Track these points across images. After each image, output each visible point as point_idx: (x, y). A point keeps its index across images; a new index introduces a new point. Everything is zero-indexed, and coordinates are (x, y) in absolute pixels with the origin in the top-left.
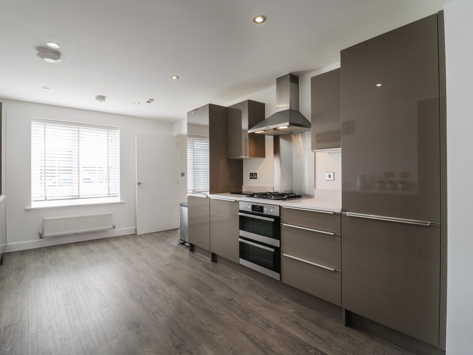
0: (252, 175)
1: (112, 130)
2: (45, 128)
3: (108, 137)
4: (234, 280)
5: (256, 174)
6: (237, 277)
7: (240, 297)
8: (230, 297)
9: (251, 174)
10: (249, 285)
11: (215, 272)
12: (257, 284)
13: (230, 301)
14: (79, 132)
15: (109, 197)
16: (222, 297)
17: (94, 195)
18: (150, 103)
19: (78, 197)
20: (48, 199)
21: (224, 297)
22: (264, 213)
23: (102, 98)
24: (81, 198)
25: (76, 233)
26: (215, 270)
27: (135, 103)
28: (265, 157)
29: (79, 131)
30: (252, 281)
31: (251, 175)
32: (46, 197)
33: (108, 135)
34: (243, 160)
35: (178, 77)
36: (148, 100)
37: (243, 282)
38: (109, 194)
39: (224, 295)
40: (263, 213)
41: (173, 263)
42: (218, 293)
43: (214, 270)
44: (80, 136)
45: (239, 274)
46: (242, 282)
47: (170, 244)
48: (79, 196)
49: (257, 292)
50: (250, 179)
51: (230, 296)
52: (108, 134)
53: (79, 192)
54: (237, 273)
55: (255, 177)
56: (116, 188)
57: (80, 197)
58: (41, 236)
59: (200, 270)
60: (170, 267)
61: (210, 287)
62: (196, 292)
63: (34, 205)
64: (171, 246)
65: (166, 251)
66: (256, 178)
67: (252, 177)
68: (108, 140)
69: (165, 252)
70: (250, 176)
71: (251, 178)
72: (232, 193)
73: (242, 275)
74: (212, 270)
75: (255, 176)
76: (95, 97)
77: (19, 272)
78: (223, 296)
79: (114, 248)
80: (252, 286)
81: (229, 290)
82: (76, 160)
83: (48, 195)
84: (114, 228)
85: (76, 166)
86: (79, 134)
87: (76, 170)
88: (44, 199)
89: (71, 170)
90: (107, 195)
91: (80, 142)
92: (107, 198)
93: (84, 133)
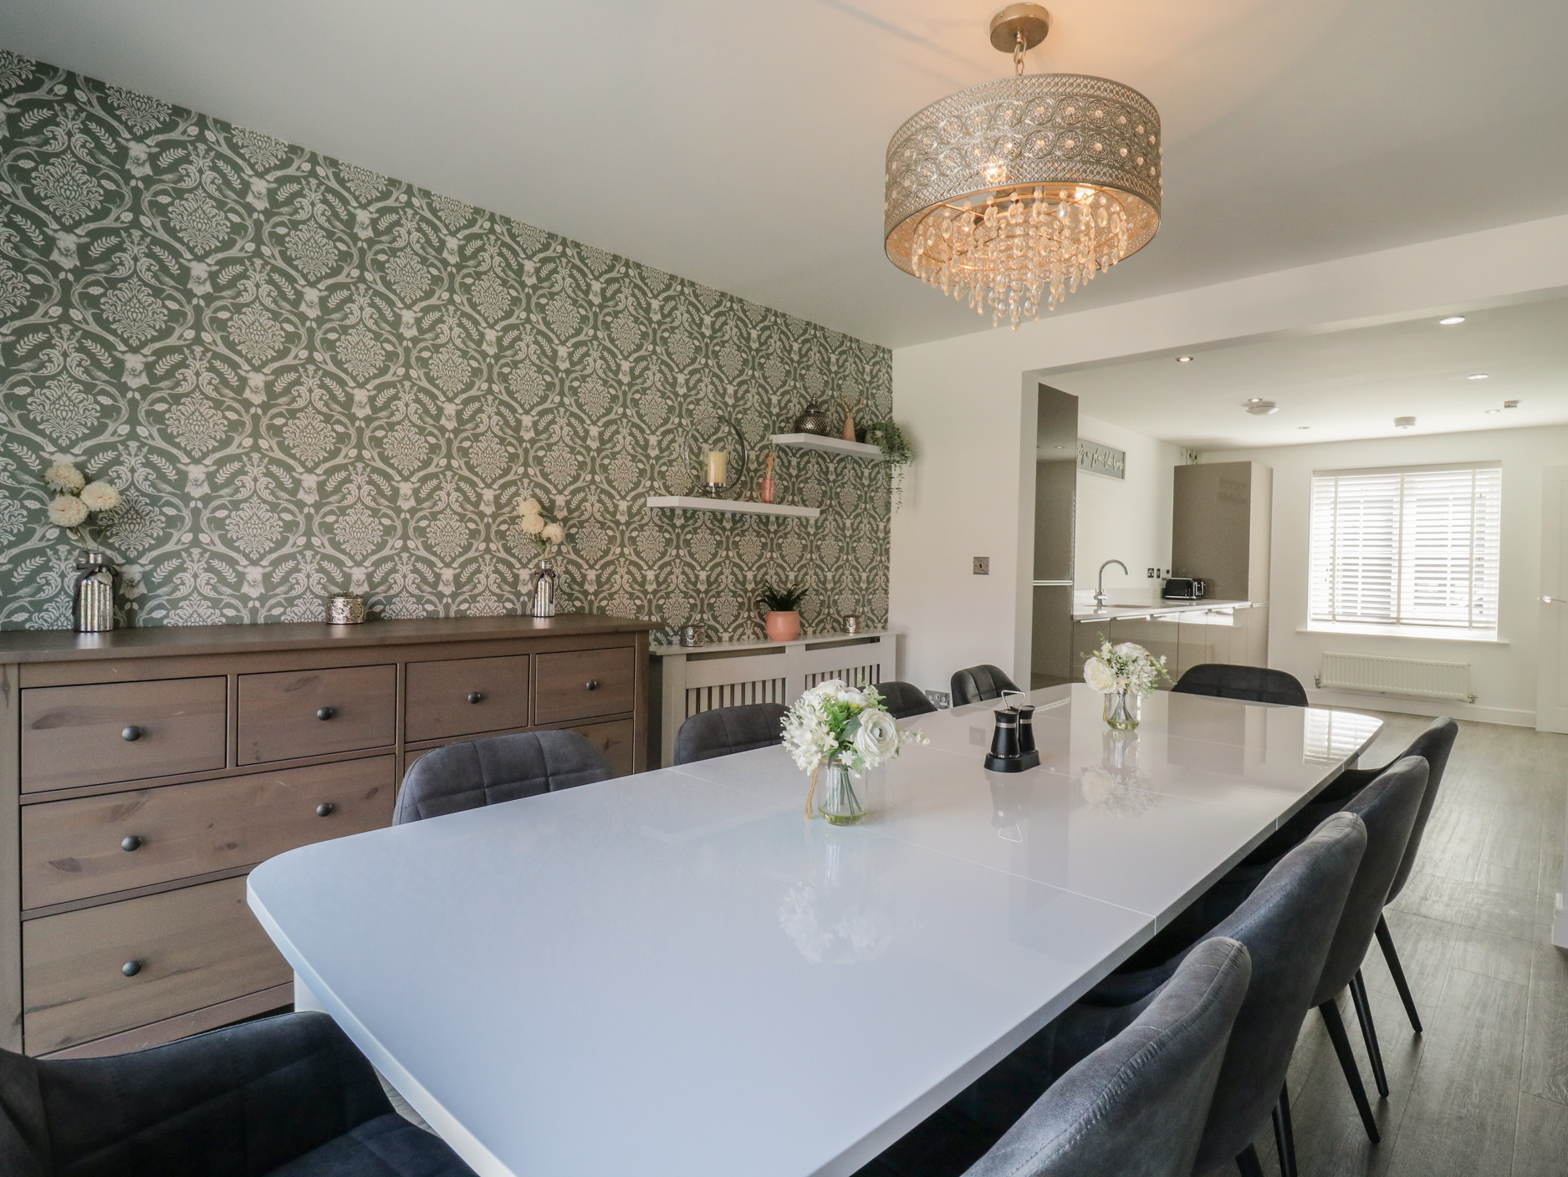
1: (1484, 470)
2: (1336, 486)
3: (1474, 487)
14: (1402, 485)
15: (1470, 627)
17: (1435, 620)
18: (1514, 407)
19: (1398, 621)
20: (1338, 618)
23: (1405, 421)
24: (1403, 624)
25: (1384, 693)
27: (1491, 412)
29: (1402, 483)
32: (1334, 616)
33: (1474, 482)
36: (1503, 404)
38: (1470, 622)
44: (1406, 492)
48: (1399, 619)
52: (1474, 479)
53: (1399, 612)
56: (1492, 609)
57: (1404, 621)
58: (1318, 684)
63: (1312, 627)
68: (1474, 494)
82: (1397, 544)
83: (1338, 610)
84: (1473, 700)
85: (1397, 557)
86: (1402, 489)
87: (1396, 564)
88: (1331, 617)
89: (1390, 565)
90: (1467, 624)
91: (1405, 505)
92: (1466, 631)
93: (1419, 486)
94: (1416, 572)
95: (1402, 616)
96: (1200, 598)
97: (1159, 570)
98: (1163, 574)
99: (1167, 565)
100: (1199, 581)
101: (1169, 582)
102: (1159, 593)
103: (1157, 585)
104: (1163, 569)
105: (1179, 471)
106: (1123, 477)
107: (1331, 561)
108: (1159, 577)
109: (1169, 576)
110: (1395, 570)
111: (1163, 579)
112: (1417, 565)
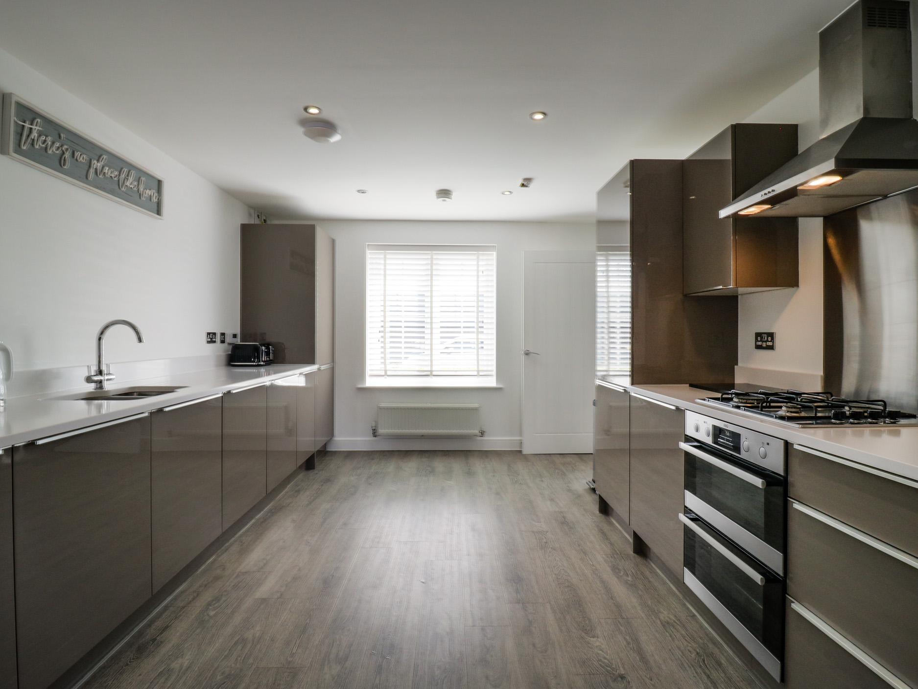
0: (762, 338)
1: (484, 253)
2: (385, 259)
3: (478, 266)
4: (662, 623)
5: (771, 335)
6: (675, 616)
7: (648, 681)
8: (622, 669)
9: (758, 335)
10: (698, 653)
11: (626, 582)
12: (723, 661)
13: (615, 680)
14: (432, 262)
15: (478, 375)
16: (600, 660)
17: (456, 371)
18: (527, 186)
19: (430, 374)
20: (389, 373)
21: (604, 663)
22: (744, 455)
23: (444, 193)
24: (434, 376)
25: (423, 436)
26: (630, 578)
27: (506, 193)
28: (798, 286)
29: (432, 259)
30: (715, 643)
31: (759, 339)
32: (386, 371)
33: (478, 262)
34: (737, 297)
35: (544, 114)
36: (521, 182)
37: (684, 637)
38: (478, 371)
39: (608, 657)
40: (740, 454)
41: (547, 532)
42: (598, 644)
43: (627, 575)
44: (434, 267)
45: (688, 608)
46: (682, 634)
47: (568, 486)
48: (431, 371)
49: (709, 684)
50: (756, 348)
51: (623, 664)
52: (478, 259)
53: (431, 366)
54: (685, 605)
55: (770, 344)
56: (489, 361)
57: (434, 373)
58: (375, 433)
59: (593, 565)
60: (536, 538)
61: (590, 620)
62: (550, 618)
63: (370, 382)
64: (569, 490)
65: (552, 500)
66: (771, 348)
67: (760, 343)
68: (478, 271)
69: (549, 503)
70: (756, 340)
71: (758, 347)
72: (692, 385)
73: (694, 616)
74: (622, 573)
75: (767, 341)
76: (434, 194)
77: (322, 485)
78: (605, 658)
79: (470, 473)
80: (704, 661)
81: (631, 646)
82: (428, 310)
83: (388, 367)
84: (482, 434)
85: (429, 321)
86: (432, 264)
87: (428, 326)
88: (383, 373)
89: (424, 327)
90: (476, 373)
91: (434, 278)
92: (475, 378)
93: (441, 262)
94: (441, 332)
95: (433, 369)
96: (268, 363)
97: (223, 334)
98: (229, 339)
99: (233, 327)
100: (267, 346)
101: (235, 348)
102: (223, 360)
103: (219, 350)
104: (229, 332)
105: (246, 230)
106: (159, 212)
107: (382, 324)
108: (223, 342)
109: (238, 341)
110: (428, 331)
111: (229, 344)
112: (441, 327)
